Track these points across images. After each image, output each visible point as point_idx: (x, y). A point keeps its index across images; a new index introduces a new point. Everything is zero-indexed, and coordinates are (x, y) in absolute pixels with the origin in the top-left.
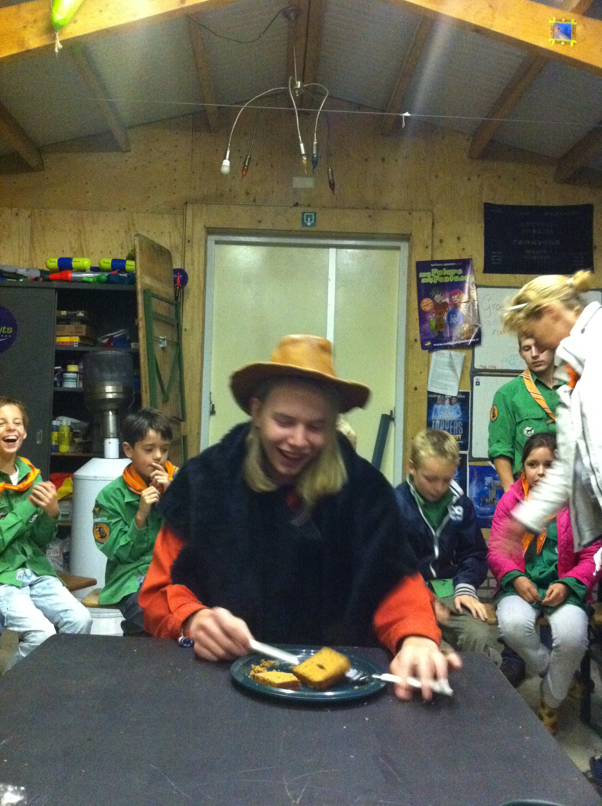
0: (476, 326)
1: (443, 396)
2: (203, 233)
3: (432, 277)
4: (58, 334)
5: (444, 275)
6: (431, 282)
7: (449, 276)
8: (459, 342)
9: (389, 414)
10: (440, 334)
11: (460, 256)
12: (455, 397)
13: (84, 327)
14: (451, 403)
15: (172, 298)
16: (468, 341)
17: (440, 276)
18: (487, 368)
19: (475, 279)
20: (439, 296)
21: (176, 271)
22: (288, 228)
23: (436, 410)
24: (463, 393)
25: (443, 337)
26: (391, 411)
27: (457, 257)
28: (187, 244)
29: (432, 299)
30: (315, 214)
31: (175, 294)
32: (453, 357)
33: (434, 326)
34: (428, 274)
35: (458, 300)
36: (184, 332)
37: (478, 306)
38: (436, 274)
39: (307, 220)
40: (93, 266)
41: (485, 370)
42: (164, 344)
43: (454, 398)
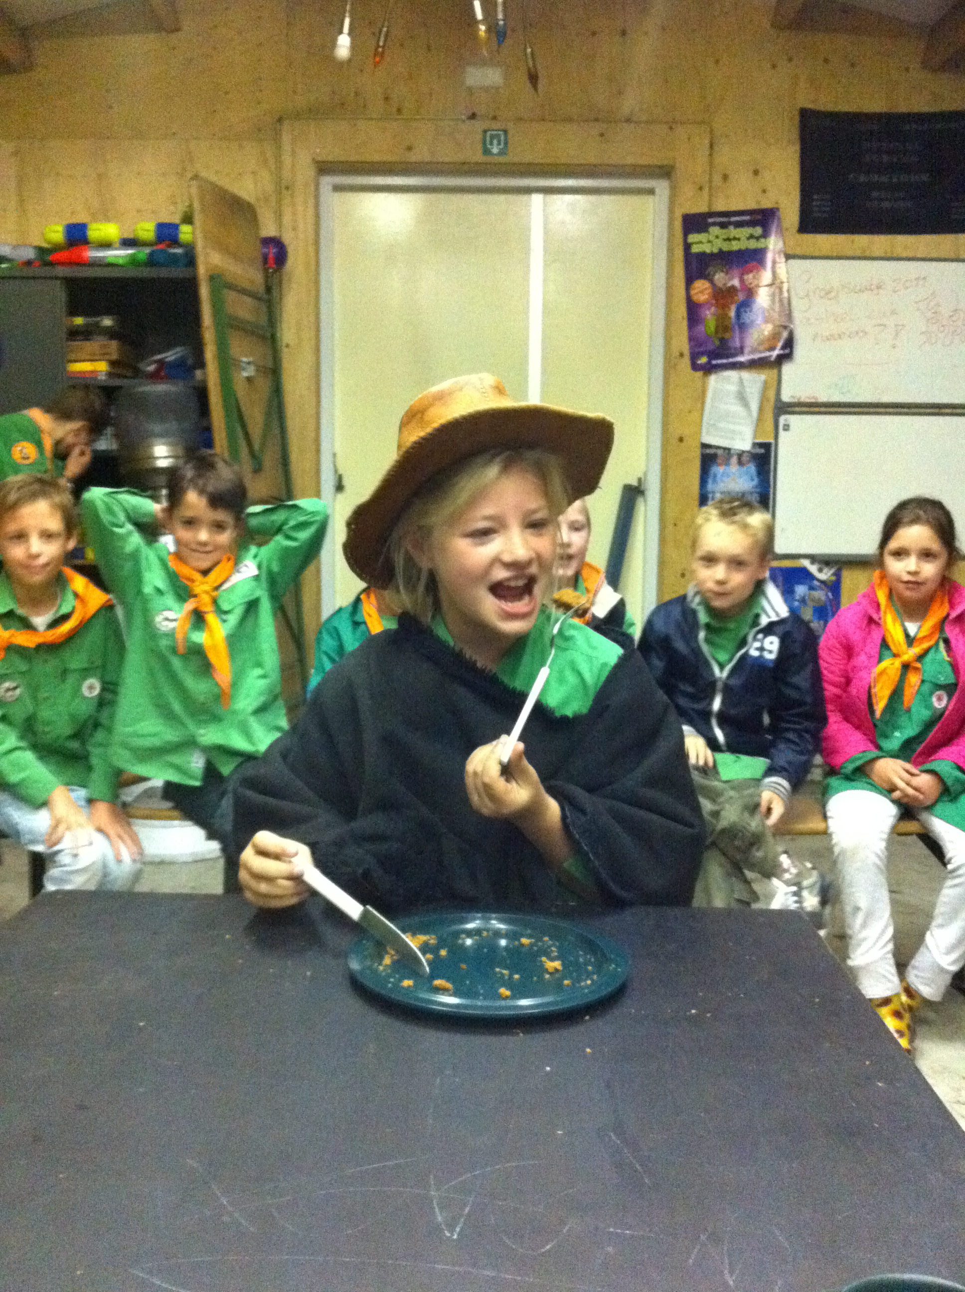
0: (785, 327)
1: (727, 451)
2: (311, 172)
3: (709, 242)
4: (69, 358)
5: (731, 237)
6: (708, 251)
7: (739, 239)
8: (756, 356)
9: (635, 483)
10: (723, 341)
11: (758, 202)
12: (748, 452)
13: (114, 344)
14: (740, 463)
15: (261, 289)
16: (771, 353)
17: (725, 240)
18: (802, 400)
19: (784, 243)
20: (722, 275)
21: (268, 241)
22: (459, 157)
23: (715, 476)
24: (761, 445)
25: (729, 348)
26: (640, 480)
27: (751, 205)
28: (284, 192)
29: (711, 281)
30: (505, 132)
31: (266, 281)
32: (746, 383)
33: (713, 329)
34: (702, 237)
35: (756, 282)
36: (285, 350)
37: (788, 291)
38: (717, 237)
39: (491, 144)
40: (126, 236)
41: (800, 404)
42: (250, 372)
43: (745, 455)
